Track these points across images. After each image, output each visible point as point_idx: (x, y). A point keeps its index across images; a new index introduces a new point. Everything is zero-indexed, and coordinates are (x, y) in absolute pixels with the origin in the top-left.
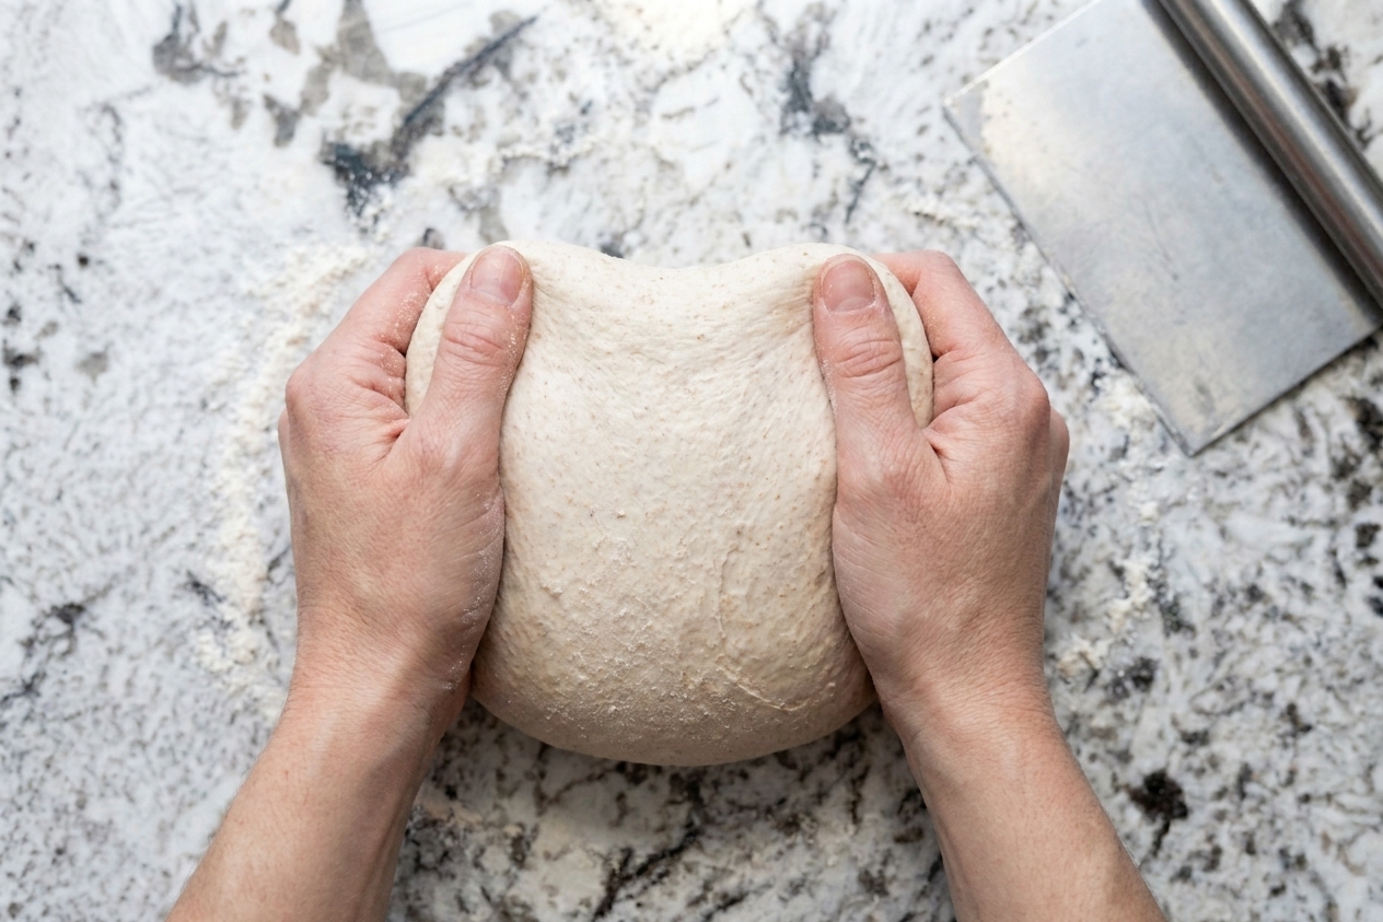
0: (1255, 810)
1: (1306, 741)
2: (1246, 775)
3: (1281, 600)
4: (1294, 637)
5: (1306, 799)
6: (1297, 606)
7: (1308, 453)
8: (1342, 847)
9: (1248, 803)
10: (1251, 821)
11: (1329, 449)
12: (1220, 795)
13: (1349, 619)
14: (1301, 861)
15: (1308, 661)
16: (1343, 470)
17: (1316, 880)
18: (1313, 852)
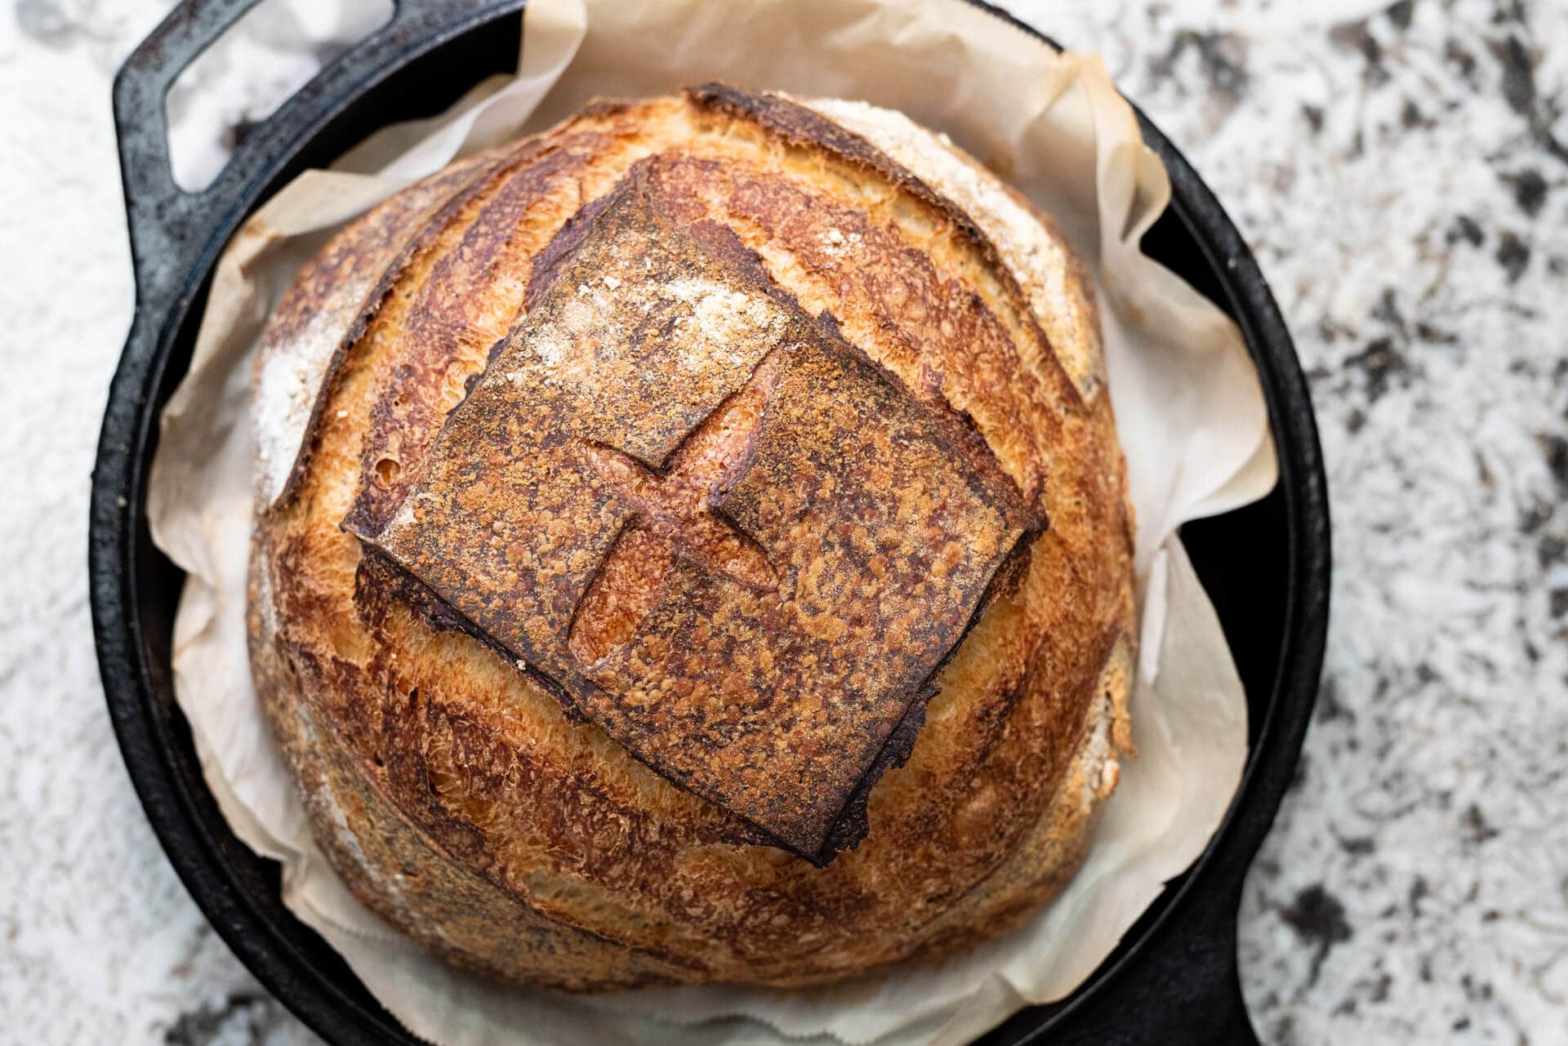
0: (1432, 930)
1: (1492, 847)
2: (1419, 889)
3: (1459, 681)
4: (1475, 724)
5: (1492, 916)
6: (1478, 687)
7: (1489, 501)
8: (1539, 972)
9: (1423, 923)
10: (1427, 943)
11: (1515, 496)
12: (1390, 912)
13: (1541, 703)
14: (1488, 992)
15: (1493, 754)
16: (1532, 522)
17: (1505, 1011)
18: (1503, 981)
